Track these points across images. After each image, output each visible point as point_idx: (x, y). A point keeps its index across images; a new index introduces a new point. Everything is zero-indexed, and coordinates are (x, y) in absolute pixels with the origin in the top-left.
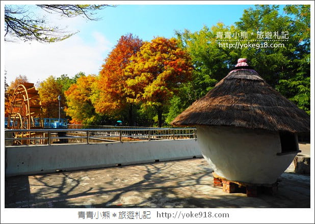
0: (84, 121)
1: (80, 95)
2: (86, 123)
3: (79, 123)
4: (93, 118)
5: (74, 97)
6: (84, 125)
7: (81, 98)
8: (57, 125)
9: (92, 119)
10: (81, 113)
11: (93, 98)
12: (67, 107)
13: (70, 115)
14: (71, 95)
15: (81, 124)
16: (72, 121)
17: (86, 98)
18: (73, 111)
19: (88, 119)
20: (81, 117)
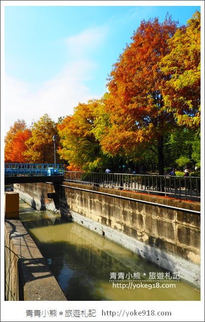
0: (84, 166)
1: (78, 128)
2: (87, 169)
3: (78, 169)
4: (98, 161)
5: (69, 131)
6: (85, 171)
7: (79, 132)
8: (51, 172)
9: (95, 163)
10: (80, 156)
11: (96, 132)
12: (62, 148)
13: (66, 158)
14: (65, 129)
15: (80, 171)
16: (69, 167)
17: (87, 133)
18: (69, 151)
19: (90, 164)
20: (81, 161)
